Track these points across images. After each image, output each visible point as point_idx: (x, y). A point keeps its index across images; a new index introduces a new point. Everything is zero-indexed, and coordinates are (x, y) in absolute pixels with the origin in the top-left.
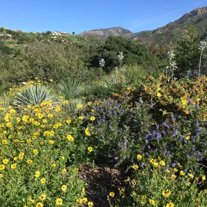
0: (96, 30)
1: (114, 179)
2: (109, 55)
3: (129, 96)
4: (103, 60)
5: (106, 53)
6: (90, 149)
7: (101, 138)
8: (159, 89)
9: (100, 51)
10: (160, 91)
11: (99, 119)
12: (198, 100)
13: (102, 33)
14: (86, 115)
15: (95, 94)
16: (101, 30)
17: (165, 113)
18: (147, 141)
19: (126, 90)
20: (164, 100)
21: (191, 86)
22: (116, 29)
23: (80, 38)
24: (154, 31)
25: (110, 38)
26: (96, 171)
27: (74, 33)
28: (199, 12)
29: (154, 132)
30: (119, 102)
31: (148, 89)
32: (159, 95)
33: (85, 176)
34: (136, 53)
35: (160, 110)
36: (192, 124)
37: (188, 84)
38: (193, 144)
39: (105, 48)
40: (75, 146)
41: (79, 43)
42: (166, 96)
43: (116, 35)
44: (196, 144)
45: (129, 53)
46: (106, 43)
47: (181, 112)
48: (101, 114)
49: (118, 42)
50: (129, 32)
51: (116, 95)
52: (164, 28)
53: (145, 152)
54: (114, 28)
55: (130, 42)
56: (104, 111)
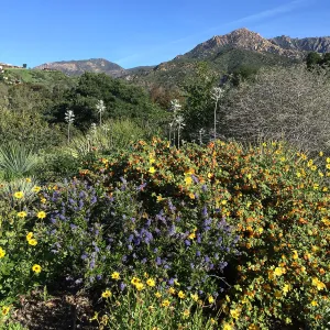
0: (63, 62)
1: (81, 314)
2: (86, 104)
3: (105, 173)
4: (71, 112)
5: (81, 99)
6: (37, 269)
7: (56, 248)
8: (153, 161)
9: (71, 96)
10: (153, 165)
11: (55, 214)
12: (210, 175)
13: (73, 67)
14: (31, 208)
15: (57, 170)
16: (73, 62)
17: (159, 198)
18: (131, 248)
19: (101, 163)
20: (160, 177)
21: (200, 155)
22: (98, 62)
23: (36, 74)
24: (156, 68)
25: (86, 76)
26: (50, 304)
27: (25, 66)
28: (219, 43)
29: (143, 230)
30: (90, 184)
31: (135, 162)
32: (152, 170)
33: (29, 316)
34: (128, 100)
35: (154, 194)
36: (199, 215)
37: (196, 151)
38: (200, 245)
39: (78, 91)
40: (12, 264)
41: (35, 82)
42: (162, 172)
43: (97, 71)
44: (204, 245)
45: (117, 100)
46: (80, 83)
47: (184, 196)
48: (59, 206)
49: (99, 83)
50: (117, 67)
51: (85, 172)
52: (170, 63)
53: (127, 265)
54: (93, 61)
55: (118, 83)
56: (65, 200)
